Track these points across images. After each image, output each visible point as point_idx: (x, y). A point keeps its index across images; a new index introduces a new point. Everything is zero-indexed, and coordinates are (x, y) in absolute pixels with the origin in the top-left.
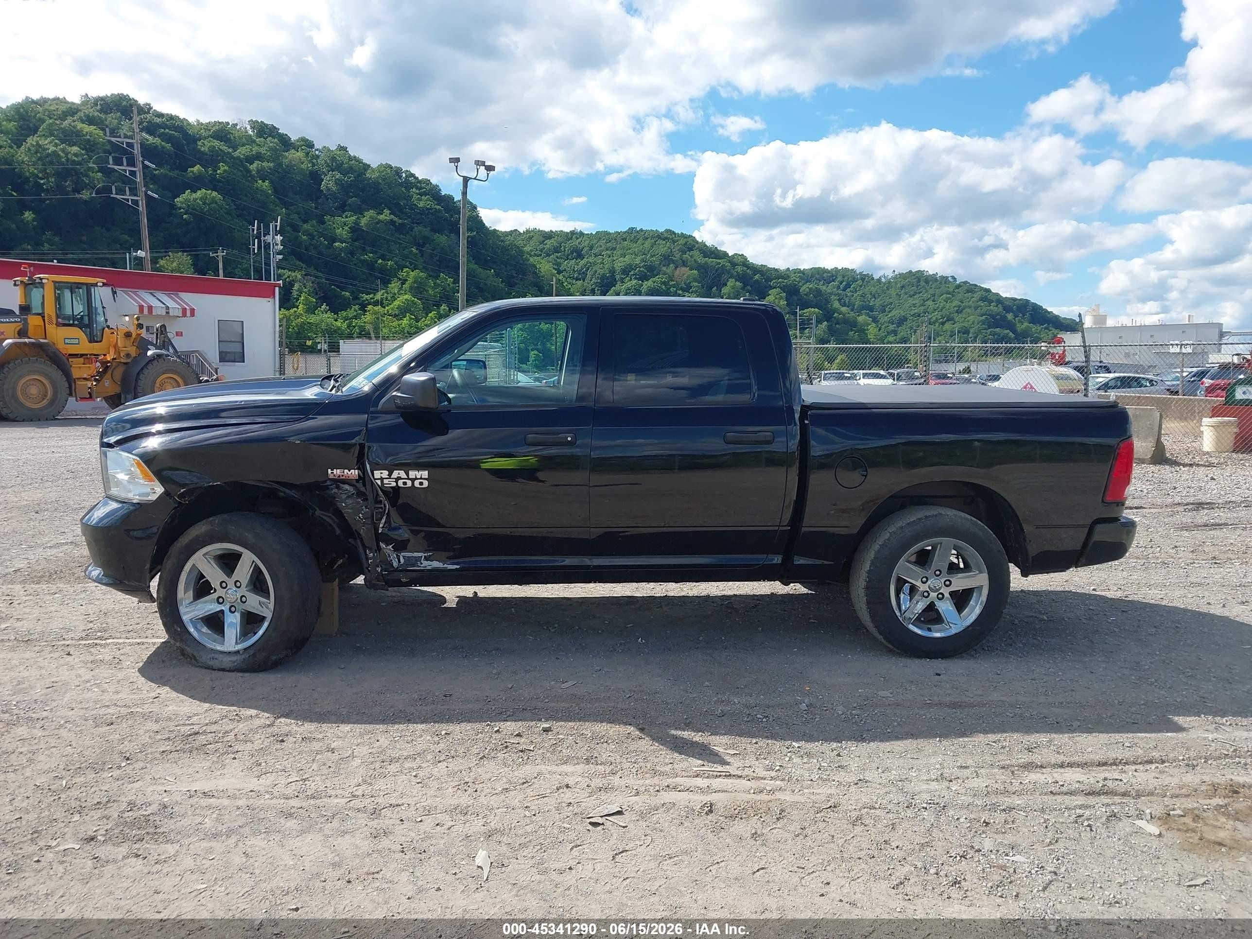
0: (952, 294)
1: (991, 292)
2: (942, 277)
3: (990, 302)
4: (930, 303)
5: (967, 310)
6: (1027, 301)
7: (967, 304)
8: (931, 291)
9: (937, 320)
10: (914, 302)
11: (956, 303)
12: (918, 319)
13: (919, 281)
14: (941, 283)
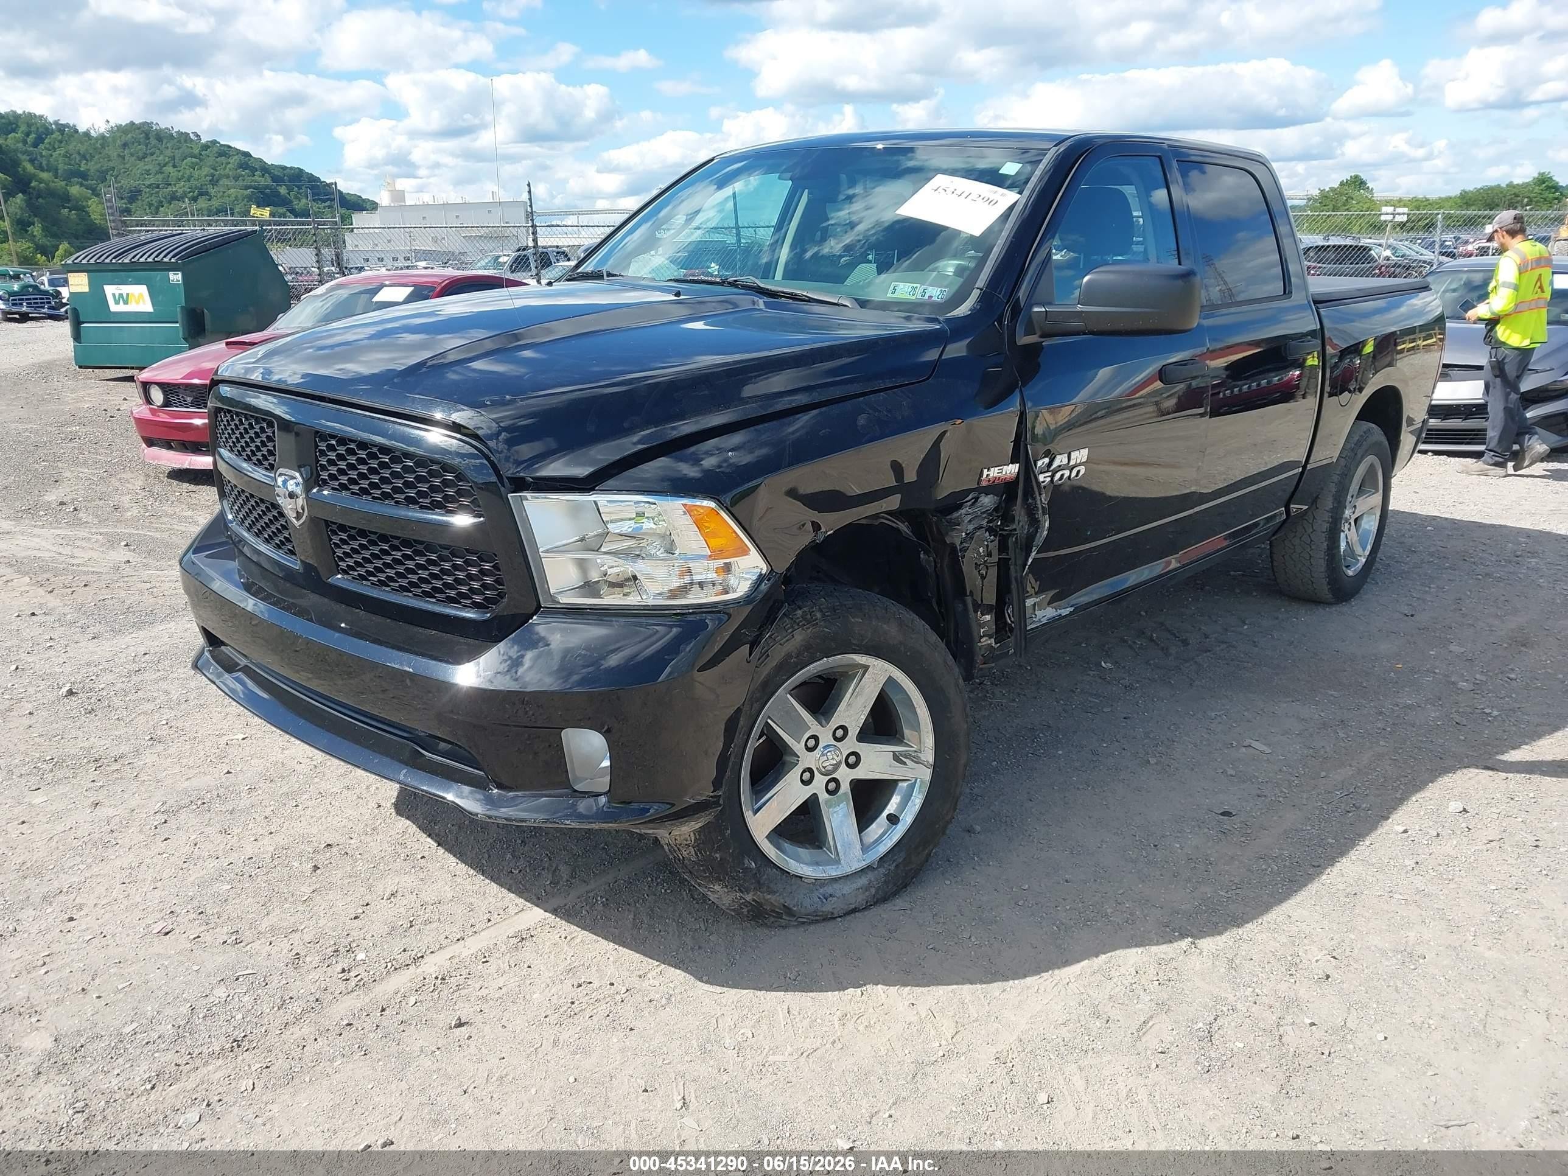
0: (199, 156)
1: (251, 156)
2: (180, 133)
3: (253, 170)
4: (169, 169)
5: (224, 181)
6: (301, 171)
7: (222, 172)
8: (168, 152)
9: (185, 194)
10: (147, 167)
11: (206, 170)
12: (157, 193)
13: (147, 137)
14: (179, 141)
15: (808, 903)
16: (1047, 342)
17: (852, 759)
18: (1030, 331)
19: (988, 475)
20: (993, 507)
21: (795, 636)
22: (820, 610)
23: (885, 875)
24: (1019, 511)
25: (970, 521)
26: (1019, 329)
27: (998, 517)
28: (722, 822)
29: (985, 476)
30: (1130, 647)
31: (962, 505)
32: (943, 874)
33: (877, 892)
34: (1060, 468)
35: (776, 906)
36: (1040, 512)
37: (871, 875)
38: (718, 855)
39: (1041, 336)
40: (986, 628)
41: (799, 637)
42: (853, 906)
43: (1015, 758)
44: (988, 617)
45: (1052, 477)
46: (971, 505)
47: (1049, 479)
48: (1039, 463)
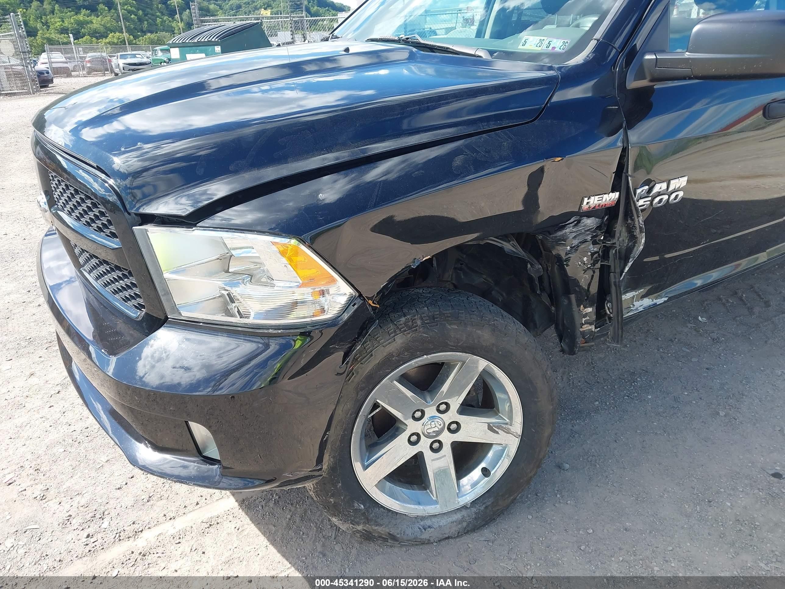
15: (410, 532)
16: (658, 86)
17: (454, 426)
18: (640, 75)
19: (588, 203)
20: (595, 226)
21: (397, 340)
22: (421, 318)
23: (476, 513)
24: (620, 228)
25: (575, 237)
26: (630, 76)
27: (602, 233)
28: (334, 477)
29: (585, 203)
30: (724, 304)
31: (565, 226)
32: (529, 508)
33: (468, 525)
34: (659, 194)
35: (383, 534)
36: (638, 230)
37: (464, 513)
38: (332, 500)
39: (651, 81)
40: (588, 318)
41: (400, 340)
42: (447, 536)
43: (614, 399)
44: (590, 310)
45: (652, 201)
46: (574, 226)
47: (649, 203)
48: (639, 191)
